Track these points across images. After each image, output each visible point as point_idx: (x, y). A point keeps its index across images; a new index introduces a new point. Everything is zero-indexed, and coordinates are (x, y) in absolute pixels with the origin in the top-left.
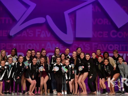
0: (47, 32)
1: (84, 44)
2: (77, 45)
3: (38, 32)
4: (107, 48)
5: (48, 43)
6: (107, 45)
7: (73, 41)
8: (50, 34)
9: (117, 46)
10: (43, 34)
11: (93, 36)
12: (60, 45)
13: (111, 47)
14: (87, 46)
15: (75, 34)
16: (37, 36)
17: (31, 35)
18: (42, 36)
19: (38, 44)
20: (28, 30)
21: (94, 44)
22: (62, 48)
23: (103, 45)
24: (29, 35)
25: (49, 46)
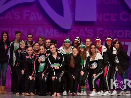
0: (37, 13)
1: (86, 29)
2: (76, 31)
3: (27, 13)
4: (116, 34)
5: (40, 28)
6: (116, 30)
7: (72, 25)
8: (41, 16)
9: (128, 33)
10: (33, 16)
11: (98, 19)
12: (55, 30)
13: (121, 34)
14: (90, 32)
15: (74, 17)
16: (24, 18)
17: (17, 17)
18: (31, 19)
19: (26, 29)
20: (13, 12)
21: (98, 29)
22: (57, 34)
23: (110, 31)
24: (15, 18)
25: (40, 32)
